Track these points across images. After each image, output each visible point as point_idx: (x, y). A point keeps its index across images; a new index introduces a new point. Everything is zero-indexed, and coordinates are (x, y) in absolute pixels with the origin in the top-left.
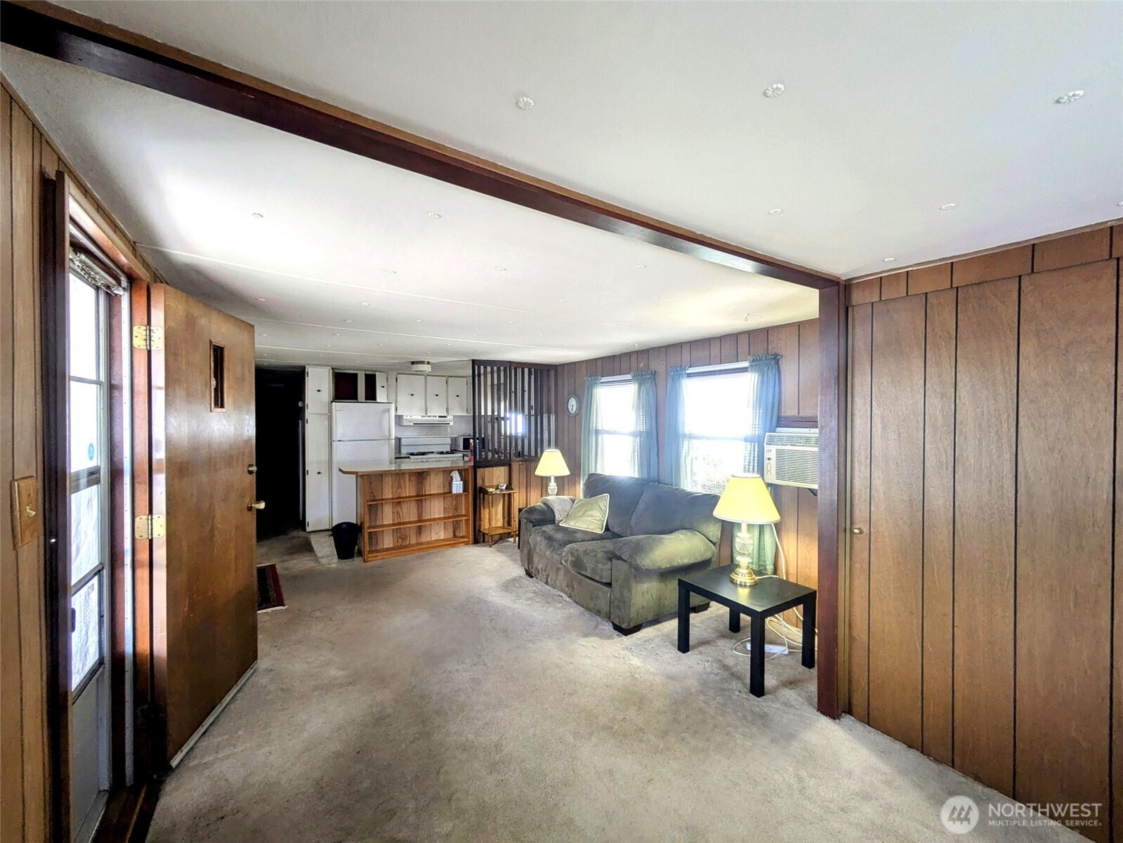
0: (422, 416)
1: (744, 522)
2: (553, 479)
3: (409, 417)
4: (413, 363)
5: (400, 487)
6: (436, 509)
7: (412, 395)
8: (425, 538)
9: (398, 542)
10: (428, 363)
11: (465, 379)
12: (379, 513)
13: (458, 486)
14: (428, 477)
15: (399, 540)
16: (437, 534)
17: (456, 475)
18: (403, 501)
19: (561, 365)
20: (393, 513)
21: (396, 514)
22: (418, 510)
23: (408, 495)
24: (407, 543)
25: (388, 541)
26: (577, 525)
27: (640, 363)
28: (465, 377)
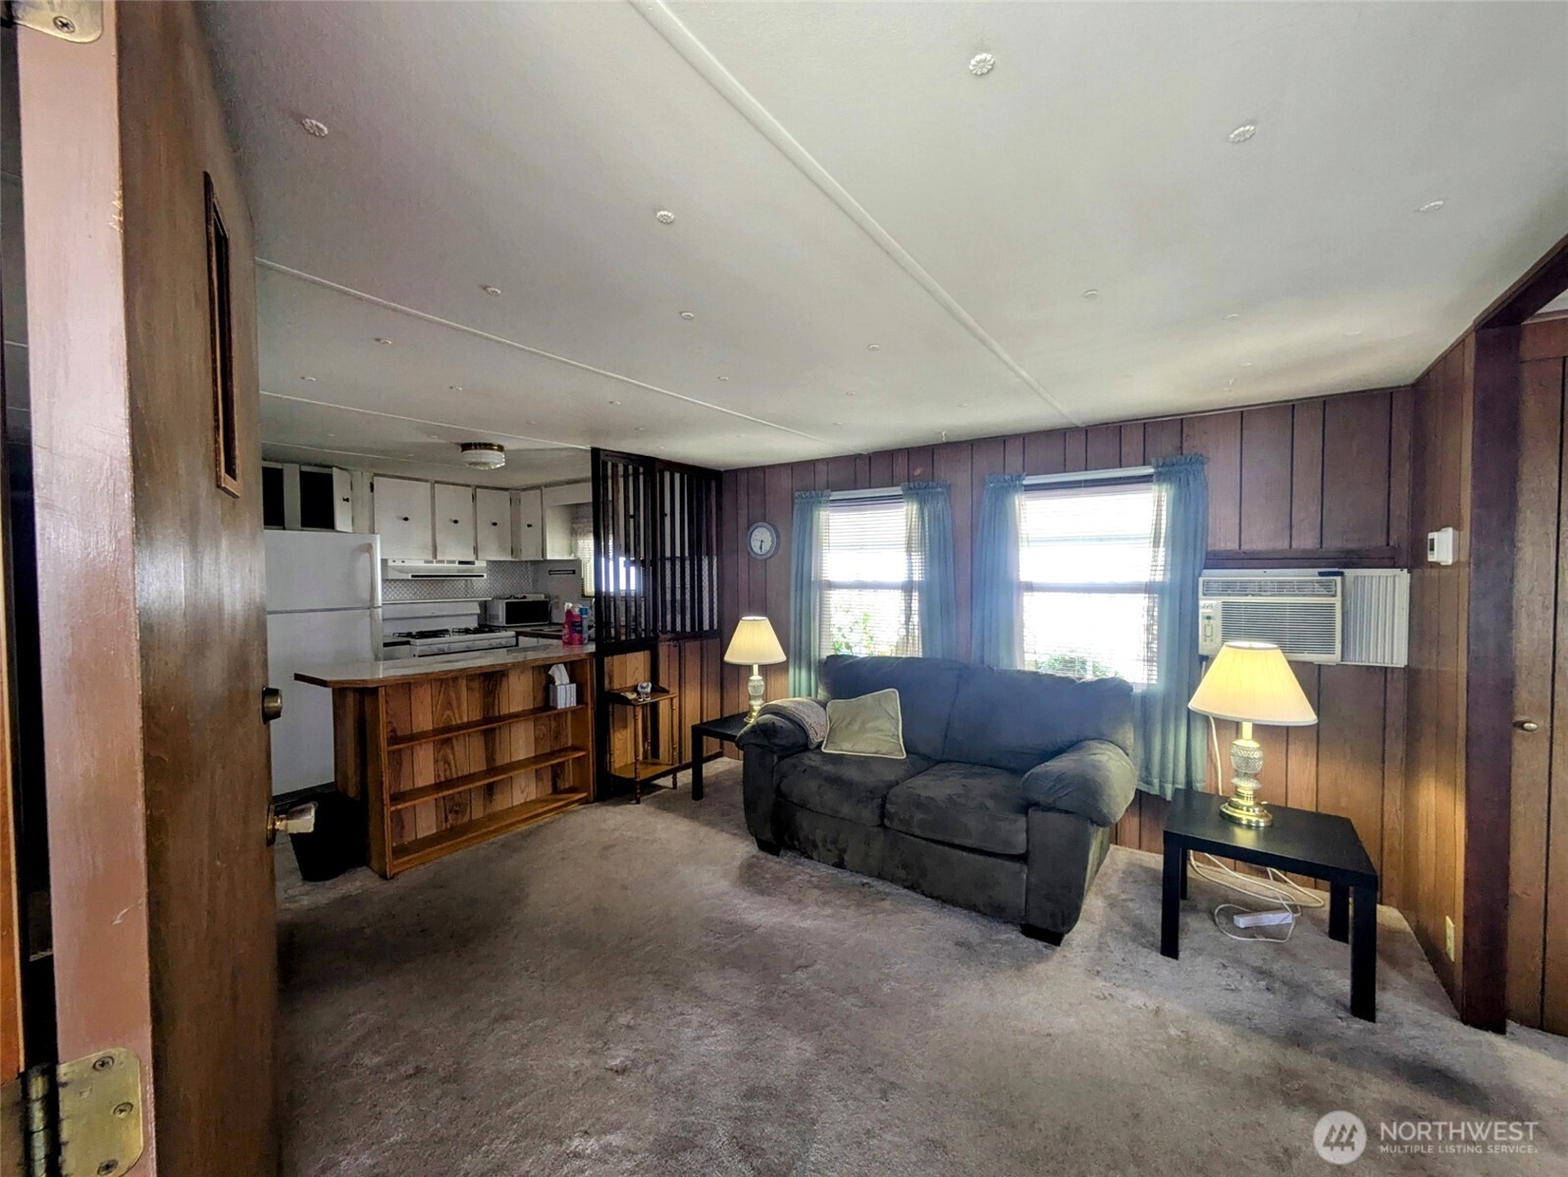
0: (426, 562)
1: (1248, 720)
2: (756, 668)
3: (399, 563)
4: (466, 447)
5: (448, 705)
6: (520, 743)
7: (406, 519)
8: (501, 803)
9: (446, 820)
10: (501, 448)
11: (507, 493)
12: (406, 764)
13: (565, 695)
14: (504, 683)
15: (450, 816)
16: (522, 792)
17: (561, 675)
18: (456, 737)
19: (727, 471)
20: (436, 761)
21: (441, 764)
22: (487, 749)
23: (465, 720)
24: (466, 819)
25: (425, 821)
26: (857, 748)
27: (914, 470)
28: (506, 489)
